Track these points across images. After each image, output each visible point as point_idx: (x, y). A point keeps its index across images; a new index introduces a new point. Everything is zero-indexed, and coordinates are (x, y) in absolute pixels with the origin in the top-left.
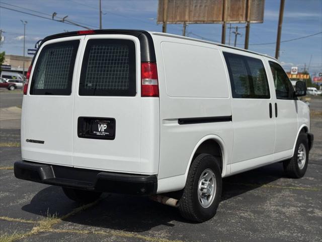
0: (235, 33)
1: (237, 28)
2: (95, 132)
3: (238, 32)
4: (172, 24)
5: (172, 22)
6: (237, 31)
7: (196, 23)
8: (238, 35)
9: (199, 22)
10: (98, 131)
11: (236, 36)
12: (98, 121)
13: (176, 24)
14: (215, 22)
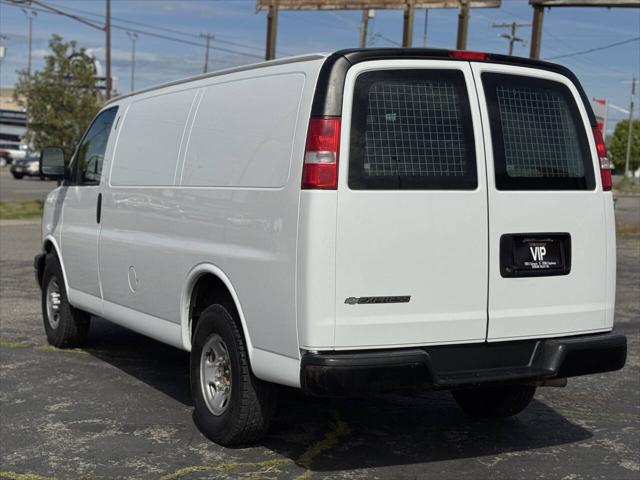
0: (508, 37)
1: (514, 26)
2: (527, 264)
3: (517, 35)
4: (289, 10)
5: (292, 5)
6: (513, 33)
7: (346, 8)
8: (515, 43)
9: (351, 6)
10: (531, 259)
11: (512, 44)
12: (528, 240)
13: (299, 9)
14: (389, 6)
